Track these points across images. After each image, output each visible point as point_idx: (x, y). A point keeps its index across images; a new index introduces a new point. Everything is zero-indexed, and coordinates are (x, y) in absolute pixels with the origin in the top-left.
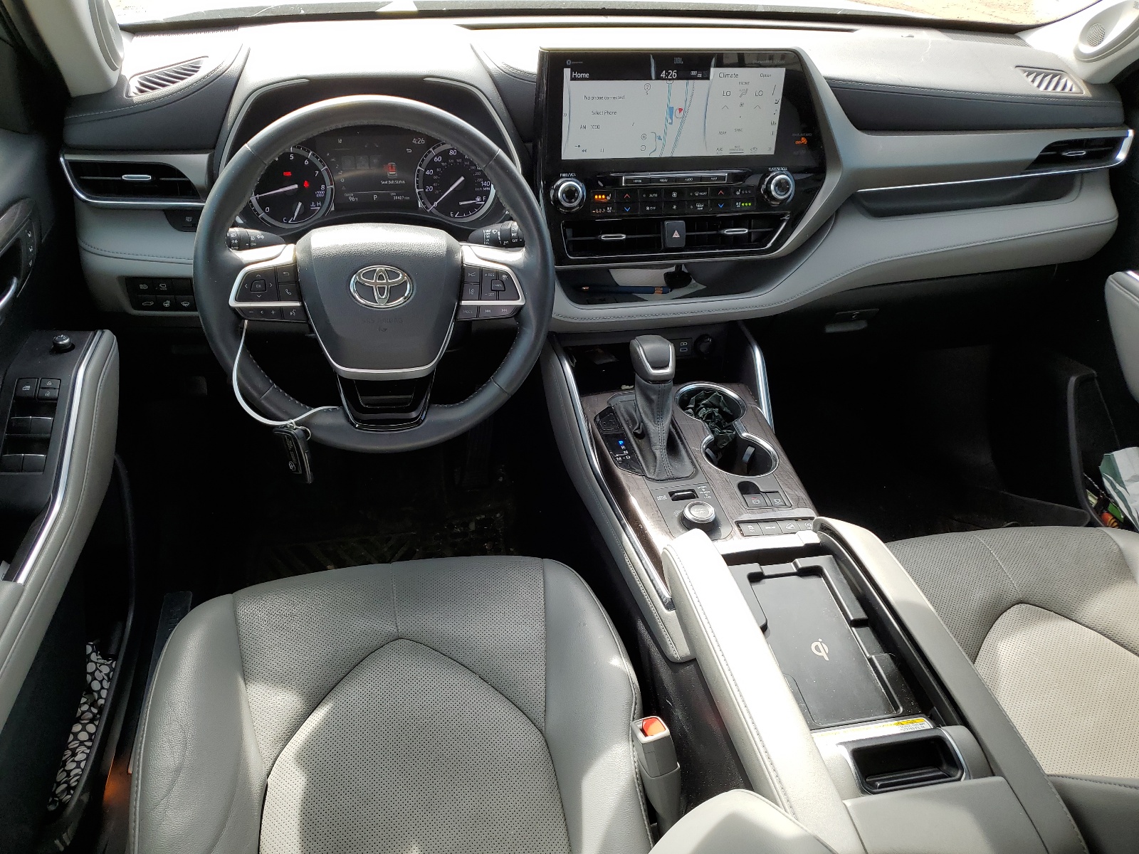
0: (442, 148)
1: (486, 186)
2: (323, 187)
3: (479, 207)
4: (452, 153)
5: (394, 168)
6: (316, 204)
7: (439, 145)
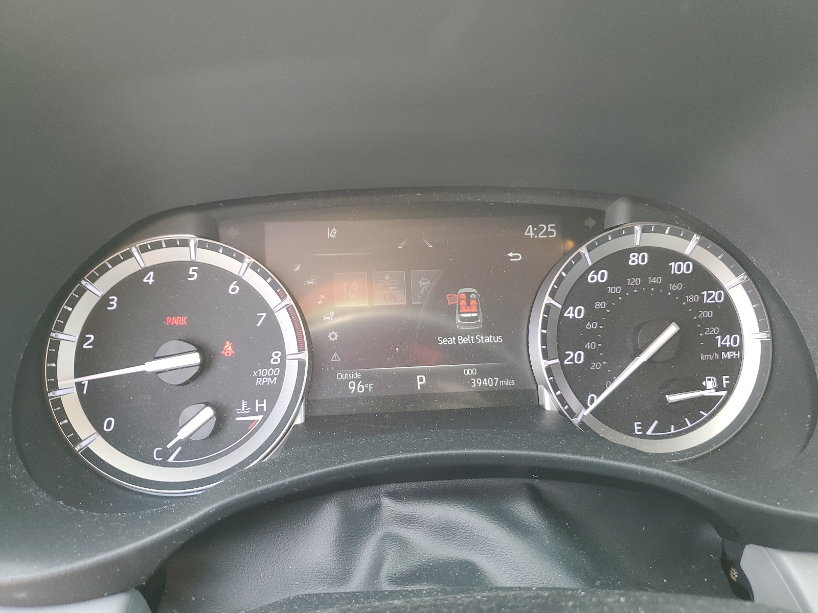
0: (613, 245)
1: (731, 349)
2: (276, 357)
3: (711, 405)
4: (635, 259)
5: (473, 302)
6: (251, 405)
7: (605, 240)
